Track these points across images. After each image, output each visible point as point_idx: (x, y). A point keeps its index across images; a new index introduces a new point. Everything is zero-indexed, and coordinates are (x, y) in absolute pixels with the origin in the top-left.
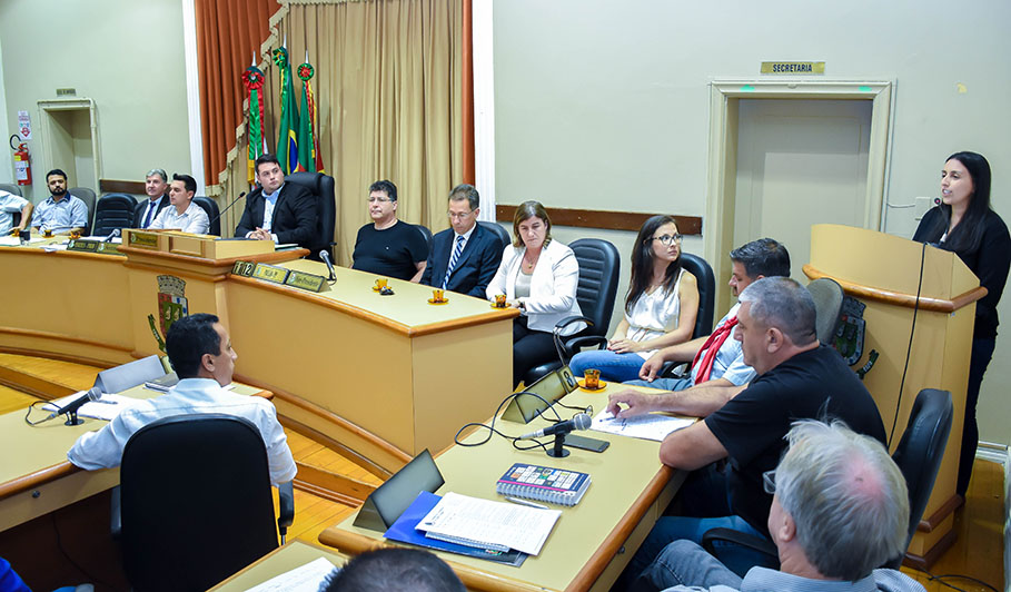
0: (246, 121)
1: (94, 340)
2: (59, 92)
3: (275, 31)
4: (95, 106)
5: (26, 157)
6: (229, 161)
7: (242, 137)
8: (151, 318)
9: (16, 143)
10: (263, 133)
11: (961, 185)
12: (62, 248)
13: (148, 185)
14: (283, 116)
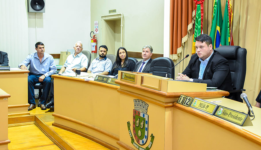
0: (193, 22)
1: (102, 130)
2: (110, 12)
4: (123, 17)
5: (95, 41)
6: (183, 42)
7: (190, 30)
8: (128, 123)
9: (92, 35)
10: (202, 28)
12: (92, 80)
13: (143, 53)
14: (213, 18)
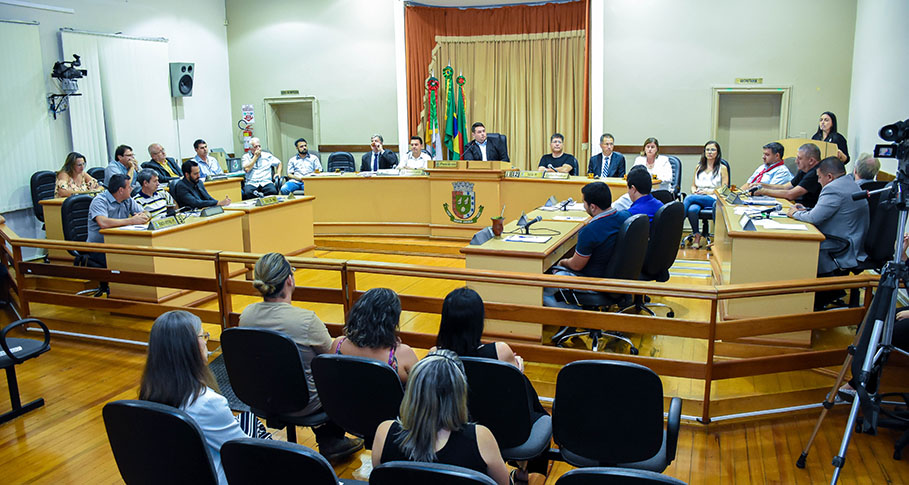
2: (283, 93)
3: (435, 57)
4: (316, 100)
8: (446, 205)
9: (244, 126)
10: (437, 115)
11: (828, 124)
14: (449, 105)
